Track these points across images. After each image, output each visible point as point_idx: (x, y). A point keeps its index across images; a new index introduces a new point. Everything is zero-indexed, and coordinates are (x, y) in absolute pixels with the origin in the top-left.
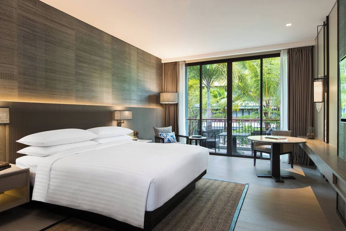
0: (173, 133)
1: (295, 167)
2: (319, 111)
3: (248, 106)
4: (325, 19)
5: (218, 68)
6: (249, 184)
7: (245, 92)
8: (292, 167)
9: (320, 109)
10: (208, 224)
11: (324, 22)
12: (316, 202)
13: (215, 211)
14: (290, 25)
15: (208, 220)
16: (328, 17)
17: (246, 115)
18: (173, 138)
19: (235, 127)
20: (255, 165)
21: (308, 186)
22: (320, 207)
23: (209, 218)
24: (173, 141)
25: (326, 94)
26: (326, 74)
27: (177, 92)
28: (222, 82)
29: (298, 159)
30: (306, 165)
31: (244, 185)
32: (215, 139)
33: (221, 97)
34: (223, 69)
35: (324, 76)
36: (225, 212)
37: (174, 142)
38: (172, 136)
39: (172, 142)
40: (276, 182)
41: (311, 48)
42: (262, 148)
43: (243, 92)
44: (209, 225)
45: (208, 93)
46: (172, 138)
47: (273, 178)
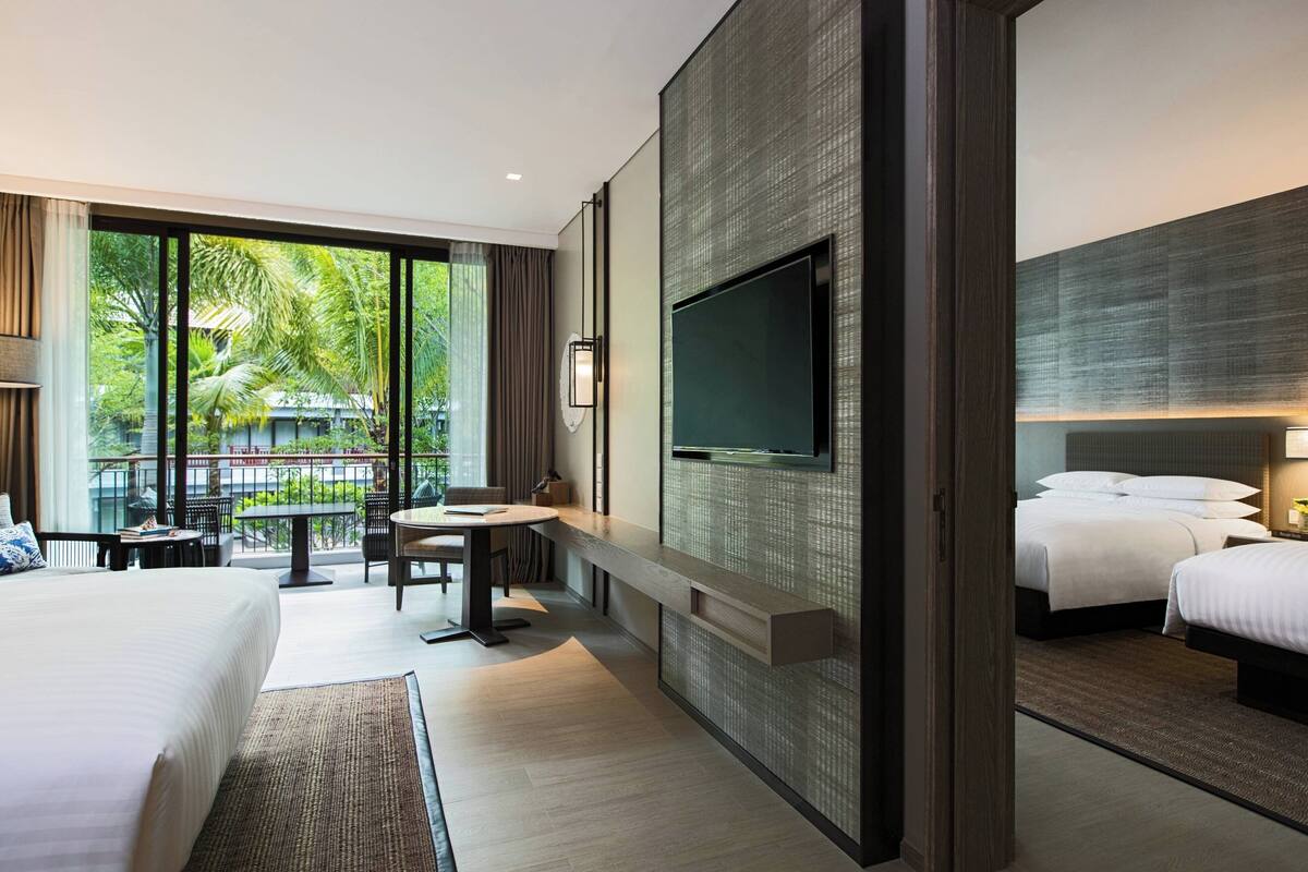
0: (25, 528)
1: (512, 592)
2: (572, 429)
3: (310, 410)
4: (598, 188)
5: (203, 257)
6: (413, 672)
7: (306, 359)
8: (507, 595)
9: (576, 424)
10: (349, 855)
11: (594, 195)
12: (605, 675)
13: (351, 799)
14: (517, 177)
15: (340, 842)
16: (606, 185)
17: (285, 441)
18: (28, 550)
19: (249, 485)
20: (399, 608)
21: (570, 637)
22: (622, 686)
23: (341, 833)
24: (26, 563)
25: (601, 386)
26: (600, 332)
27: (30, 335)
28: (211, 314)
29: (516, 566)
30: (538, 580)
31: (399, 681)
32: (217, 536)
33: (200, 371)
34: (229, 265)
35: (594, 339)
36: (389, 791)
37: (32, 568)
38: (18, 543)
39: (22, 570)
40: (487, 645)
41: (547, 254)
42: (426, 546)
43: (298, 357)
44: (355, 857)
45: (147, 349)
46: (23, 552)
47: (476, 639)
